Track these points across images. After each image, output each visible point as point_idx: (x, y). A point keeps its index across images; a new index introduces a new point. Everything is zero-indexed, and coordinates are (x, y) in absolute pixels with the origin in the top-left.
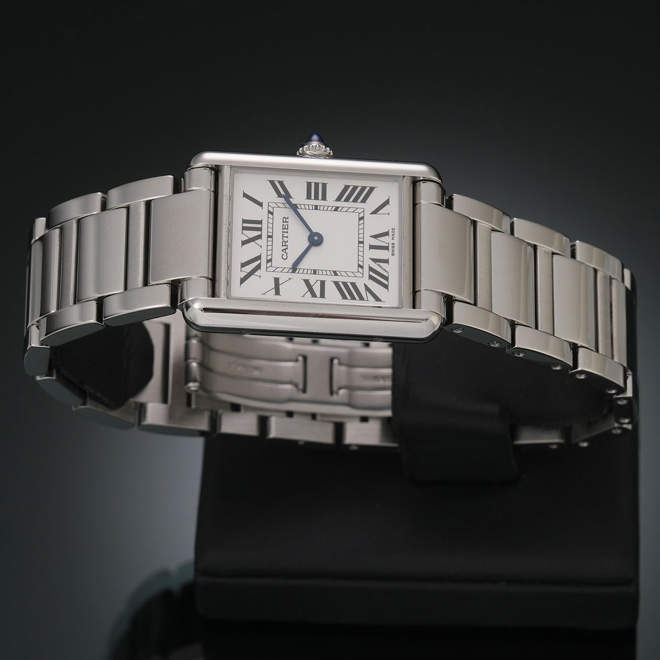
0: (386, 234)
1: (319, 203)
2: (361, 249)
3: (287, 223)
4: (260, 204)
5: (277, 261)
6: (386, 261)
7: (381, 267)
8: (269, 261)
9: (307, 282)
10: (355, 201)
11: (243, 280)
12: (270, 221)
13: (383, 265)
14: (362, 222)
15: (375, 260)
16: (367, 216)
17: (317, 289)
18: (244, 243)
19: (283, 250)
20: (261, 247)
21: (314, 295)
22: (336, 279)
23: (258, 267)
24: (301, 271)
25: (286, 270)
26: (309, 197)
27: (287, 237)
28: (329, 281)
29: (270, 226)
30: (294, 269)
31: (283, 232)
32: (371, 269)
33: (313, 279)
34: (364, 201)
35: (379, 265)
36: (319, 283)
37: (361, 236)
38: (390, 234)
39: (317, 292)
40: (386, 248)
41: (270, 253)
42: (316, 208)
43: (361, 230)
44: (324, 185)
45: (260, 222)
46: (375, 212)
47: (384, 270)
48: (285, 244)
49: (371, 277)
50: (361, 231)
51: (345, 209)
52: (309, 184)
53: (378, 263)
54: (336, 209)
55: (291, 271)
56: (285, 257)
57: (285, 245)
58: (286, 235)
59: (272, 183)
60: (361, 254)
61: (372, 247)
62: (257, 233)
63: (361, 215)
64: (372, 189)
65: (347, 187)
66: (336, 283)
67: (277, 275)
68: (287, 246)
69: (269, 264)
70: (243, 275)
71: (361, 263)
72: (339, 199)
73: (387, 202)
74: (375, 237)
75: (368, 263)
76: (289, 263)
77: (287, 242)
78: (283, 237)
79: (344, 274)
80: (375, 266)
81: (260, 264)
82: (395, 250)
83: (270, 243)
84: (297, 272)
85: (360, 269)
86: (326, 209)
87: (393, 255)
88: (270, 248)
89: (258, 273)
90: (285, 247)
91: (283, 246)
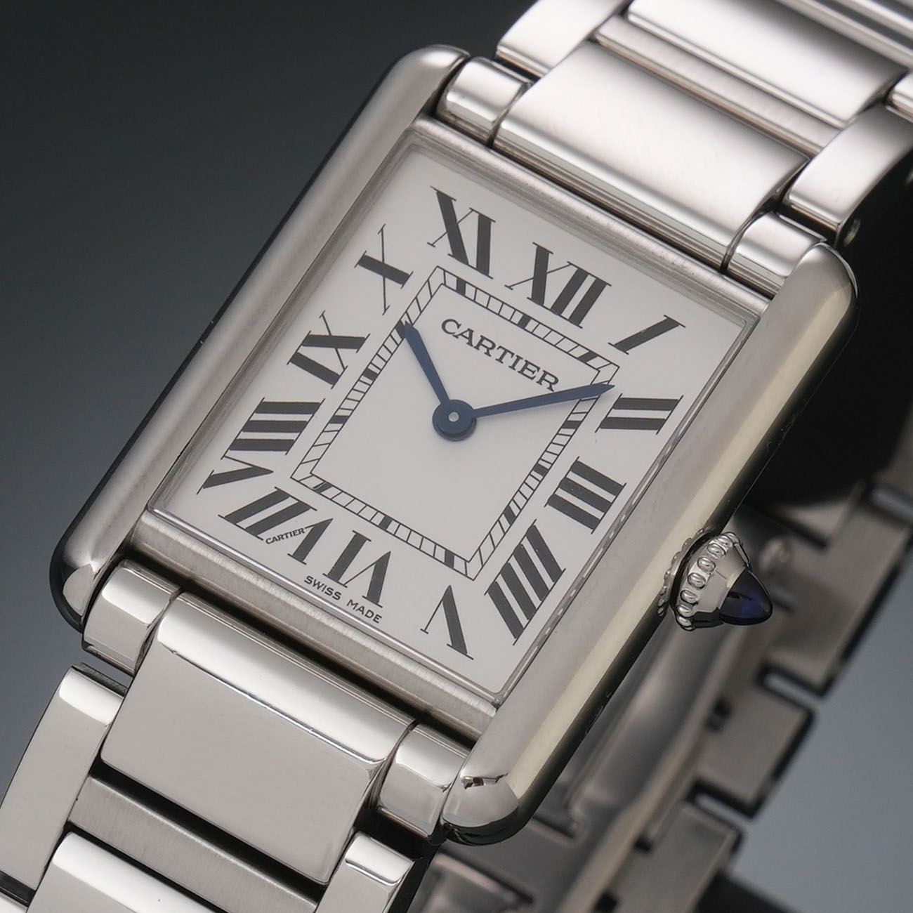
0: (374, 593)
1: (551, 484)
2: (368, 513)
3: (537, 379)
4: (626, 345)
5: (448, 304)
6: (301, 554)
7: (294, 533)
8: (461, 287)
9: (355, 343)
10: (507, 571)
11: (446, 203)
12: (566, 345)
13: (296, 542)
14: (441, 555)
15: (318, 530)
16: (447, 577)
17: (324, 356)
18: (542, 256)
19: (471, 332)
20: (510, 287)
21: (311, 341)
22: (324, 415)
23: (458, 252)
24: (391, 345)
25: (414, 312)
26: (578, 467)
27: (500, 360)
28: (331, 398)
29: (554, 338)
30: (407, 331)
31: (519, 358)
32: (301, 508)
33: (356, 361)
34: (494, 591)
35: (301, 531)
36: (335, 367)
37: (403, 533)
38: (369, 605)
39: (313, 353)
40: (336, 572)
41: (482, 299)
42: (541, 470)
43: (418, 541)
44: (592, 523)
45: (577, 319)
46: (448, 601)
47: (281, 537)
48: (485, 345)
49: (279, 495)
50: (415, 540)
51: (497, 534)
52: (616, 488)
53: (307, 531)
54: (510, 516)
55: (404, 321)
56: (450, 327)
57: (480, 343)
58: (509, 360)
59: (670, 405)
60: (356, 506)
61: (358, 542)
62: (551, 296)
63: (458, 564)
64: (517, 630)
65: (556, 573)
66: (312, 408)
67: (413, 285)
68: (477, 348)
69: (452, 282)
70: (460, 210)
71: (330, 492)
72: (533, 534)
73: (458, 643)
74: (381, 566)
75: (321, 509)
76: (428, 329)
77: (487, 353)
78: (506, 351)
79: (327, 438)
80: (304, 521)
81: (464, 260)
82: (319, 592)
83: (507, 312)
84: (395, 334)
85: (314, 482)
86: (525, 492)
87: (309, 580)
88: (495, 306)
89: (445, 246)
90: (475, 341)
91: (483, 338)
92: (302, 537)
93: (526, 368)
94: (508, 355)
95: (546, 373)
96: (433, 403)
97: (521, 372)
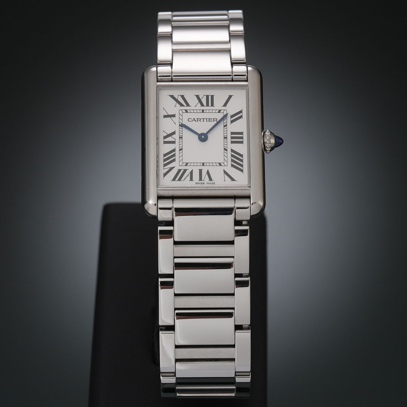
0: (210, 179)
1: (229, 139)
2: (199, 164)
3: (213, 121)
4: (225, 105)
5: (186, 116)
6: (191, 179)
7: (187, 176)
8: (186, 111)
9: (174, 133)
10: (232, 161)
11: (172, 97)
12: (214, 111)
13: (189, 178)
14: (218, 164)
15: (191, 173)
16: (221, 169)
17: (170, 139)
18: (198, 97)
19: (194, 119)
20: (196, 106)
21: (165, 137)
22: (177, 150)
23: (181, 105)
24: (181, 130)
25: (181, 121)
26: (232, 133)
27: (203, 121)
28: (176, 146)
29: (211, 111)
30: (182, 125)
32: (185, 171)
33: (176, 136)
34: (232, 166)
35: (188, 175)
36: (173, 140)
37: (208, 164)
38: (211, 182)
39: (166, 140)
40: (201, 179)
41: (192, 111)
42: (225, 138)
43: (212, 164)
44: (242, 142)
45: (212, 105)
46: (225, 172)
47: (185, 178)
48: (199, 120)
49: (179, 170)
50: (211, 164)
51: (226, 154)
52: (242, 133)
54: (226, 150)
55: (180, 124)
56: (190, 120)
59: (241, 112)
60: (195, 164)
61: (201, 171)
62: (205, 104)
63: (222, 164)
64: (242, 171)
65: (242, 156)
66: (174, 150)
67: (177, 116)
68: (197, 121)
69: (184, 111)
70: (176, 97)
71: (189, 164)
72: (232, 151)
73: (233, 179)
74: (208, 173)
75: (189, 169)
76: (185, 122)
78: (203, 119)
79: (181, 154)
80: (188, 173)
81: (183, 106)
82: (200, 184)
83: (198, 111)
84: (180, 127)
85: (184, 164)
86: (225, 144)
87: (196, 183)
88: (195, 111)
89: (178, 105)
90: (196, 120)
91: (197, 119)
92: (189, 176)
93: (210, 120)
94: (204, 119)
95: (214, 119)
96: (197, 137)
97: (209, 121)
